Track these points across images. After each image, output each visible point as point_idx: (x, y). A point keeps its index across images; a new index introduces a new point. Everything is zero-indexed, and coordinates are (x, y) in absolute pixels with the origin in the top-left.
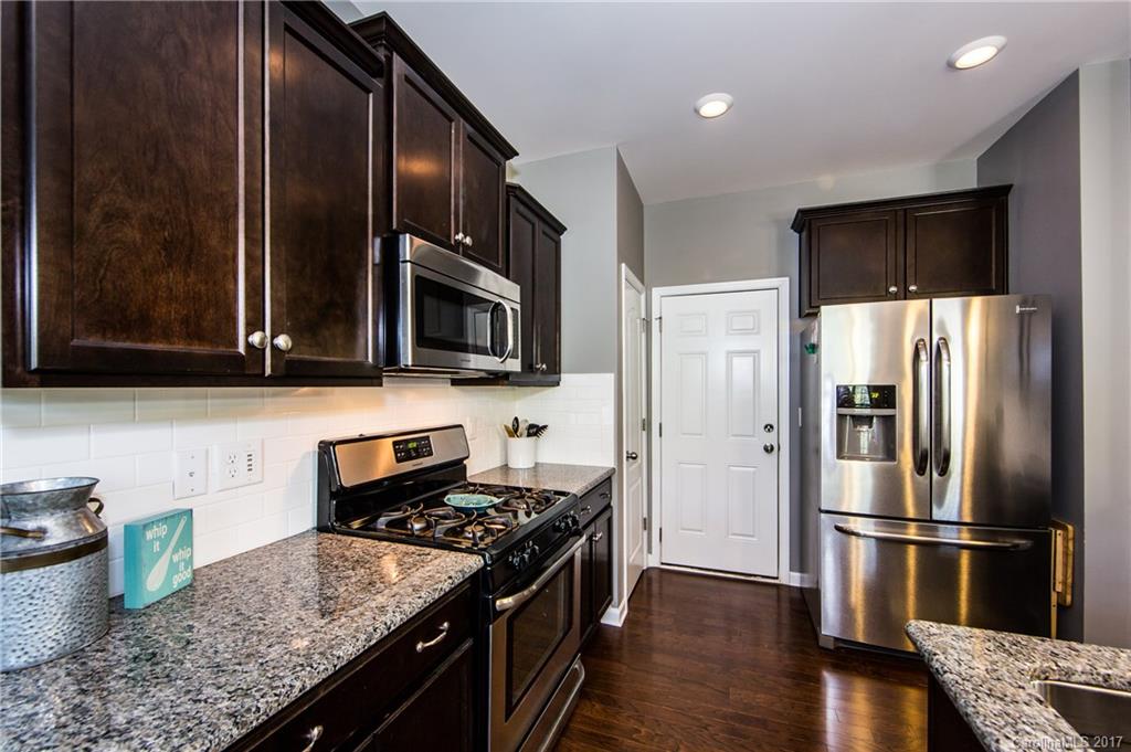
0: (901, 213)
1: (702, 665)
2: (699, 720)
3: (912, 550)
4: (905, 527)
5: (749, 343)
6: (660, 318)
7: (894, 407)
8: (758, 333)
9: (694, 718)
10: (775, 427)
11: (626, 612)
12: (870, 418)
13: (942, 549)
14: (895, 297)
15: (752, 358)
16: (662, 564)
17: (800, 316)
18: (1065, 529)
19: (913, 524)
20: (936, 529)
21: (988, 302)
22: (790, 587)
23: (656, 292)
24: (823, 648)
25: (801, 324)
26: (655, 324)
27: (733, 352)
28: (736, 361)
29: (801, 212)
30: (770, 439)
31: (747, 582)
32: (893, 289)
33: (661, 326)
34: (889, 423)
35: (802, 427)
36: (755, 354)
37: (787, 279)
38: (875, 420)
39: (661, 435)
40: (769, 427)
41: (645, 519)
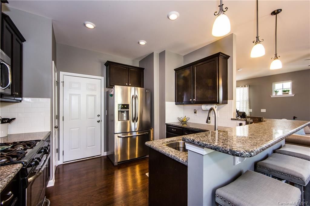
0: (128, 68)
1: (86, 183)
2: (90, 195)
3: (129, 138)
4: (128, 134)
5: (93, 93)
6: (63, 82)
7: (129, 109)
8: (96, 90)
9: (89, 195)
10: (100, 115)
11: (54, 180)
12: (124, 111)
13: (133, 137)
14: (127, 86)
15: (94, 97)
16: (64, 162)
17: (106, 87)
18: (152, 129)
19: (129, 133)
20: (132, 133)
21: (141, 89)
22: (104, 156)
23: (62, 73)
24: (115, 166)
25: (107, 90)
26: (61, 84)
27: (88, 95)
28: (89, 97)
29: (108, 61)
30: (99, 119)
31: (93, 159)
32: (127, 84)
33: (63, 85)
34: (128, 112)
35: (107, 115)
36: (95, 96)
37: (103, 77)
38: (125, 112)
39: (63, 120)
40: (99, 116)
41: (57, 149)
